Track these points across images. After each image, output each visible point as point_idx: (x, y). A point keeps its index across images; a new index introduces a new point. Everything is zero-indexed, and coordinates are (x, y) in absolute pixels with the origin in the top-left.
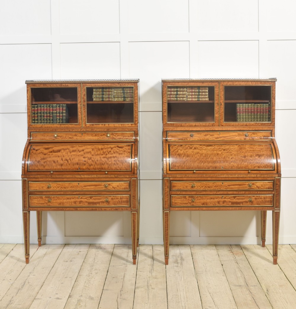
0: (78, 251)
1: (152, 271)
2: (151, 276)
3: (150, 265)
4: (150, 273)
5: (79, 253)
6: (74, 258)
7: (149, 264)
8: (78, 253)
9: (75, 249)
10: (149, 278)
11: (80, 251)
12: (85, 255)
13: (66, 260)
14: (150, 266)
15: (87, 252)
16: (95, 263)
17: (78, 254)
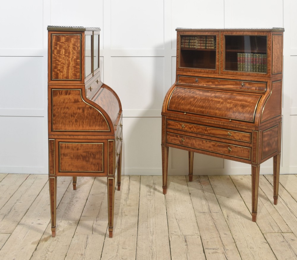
1: (127, 199)
2: (125, 204)
4: (125, 201)
10: (123, 206)
14: (126, 195)
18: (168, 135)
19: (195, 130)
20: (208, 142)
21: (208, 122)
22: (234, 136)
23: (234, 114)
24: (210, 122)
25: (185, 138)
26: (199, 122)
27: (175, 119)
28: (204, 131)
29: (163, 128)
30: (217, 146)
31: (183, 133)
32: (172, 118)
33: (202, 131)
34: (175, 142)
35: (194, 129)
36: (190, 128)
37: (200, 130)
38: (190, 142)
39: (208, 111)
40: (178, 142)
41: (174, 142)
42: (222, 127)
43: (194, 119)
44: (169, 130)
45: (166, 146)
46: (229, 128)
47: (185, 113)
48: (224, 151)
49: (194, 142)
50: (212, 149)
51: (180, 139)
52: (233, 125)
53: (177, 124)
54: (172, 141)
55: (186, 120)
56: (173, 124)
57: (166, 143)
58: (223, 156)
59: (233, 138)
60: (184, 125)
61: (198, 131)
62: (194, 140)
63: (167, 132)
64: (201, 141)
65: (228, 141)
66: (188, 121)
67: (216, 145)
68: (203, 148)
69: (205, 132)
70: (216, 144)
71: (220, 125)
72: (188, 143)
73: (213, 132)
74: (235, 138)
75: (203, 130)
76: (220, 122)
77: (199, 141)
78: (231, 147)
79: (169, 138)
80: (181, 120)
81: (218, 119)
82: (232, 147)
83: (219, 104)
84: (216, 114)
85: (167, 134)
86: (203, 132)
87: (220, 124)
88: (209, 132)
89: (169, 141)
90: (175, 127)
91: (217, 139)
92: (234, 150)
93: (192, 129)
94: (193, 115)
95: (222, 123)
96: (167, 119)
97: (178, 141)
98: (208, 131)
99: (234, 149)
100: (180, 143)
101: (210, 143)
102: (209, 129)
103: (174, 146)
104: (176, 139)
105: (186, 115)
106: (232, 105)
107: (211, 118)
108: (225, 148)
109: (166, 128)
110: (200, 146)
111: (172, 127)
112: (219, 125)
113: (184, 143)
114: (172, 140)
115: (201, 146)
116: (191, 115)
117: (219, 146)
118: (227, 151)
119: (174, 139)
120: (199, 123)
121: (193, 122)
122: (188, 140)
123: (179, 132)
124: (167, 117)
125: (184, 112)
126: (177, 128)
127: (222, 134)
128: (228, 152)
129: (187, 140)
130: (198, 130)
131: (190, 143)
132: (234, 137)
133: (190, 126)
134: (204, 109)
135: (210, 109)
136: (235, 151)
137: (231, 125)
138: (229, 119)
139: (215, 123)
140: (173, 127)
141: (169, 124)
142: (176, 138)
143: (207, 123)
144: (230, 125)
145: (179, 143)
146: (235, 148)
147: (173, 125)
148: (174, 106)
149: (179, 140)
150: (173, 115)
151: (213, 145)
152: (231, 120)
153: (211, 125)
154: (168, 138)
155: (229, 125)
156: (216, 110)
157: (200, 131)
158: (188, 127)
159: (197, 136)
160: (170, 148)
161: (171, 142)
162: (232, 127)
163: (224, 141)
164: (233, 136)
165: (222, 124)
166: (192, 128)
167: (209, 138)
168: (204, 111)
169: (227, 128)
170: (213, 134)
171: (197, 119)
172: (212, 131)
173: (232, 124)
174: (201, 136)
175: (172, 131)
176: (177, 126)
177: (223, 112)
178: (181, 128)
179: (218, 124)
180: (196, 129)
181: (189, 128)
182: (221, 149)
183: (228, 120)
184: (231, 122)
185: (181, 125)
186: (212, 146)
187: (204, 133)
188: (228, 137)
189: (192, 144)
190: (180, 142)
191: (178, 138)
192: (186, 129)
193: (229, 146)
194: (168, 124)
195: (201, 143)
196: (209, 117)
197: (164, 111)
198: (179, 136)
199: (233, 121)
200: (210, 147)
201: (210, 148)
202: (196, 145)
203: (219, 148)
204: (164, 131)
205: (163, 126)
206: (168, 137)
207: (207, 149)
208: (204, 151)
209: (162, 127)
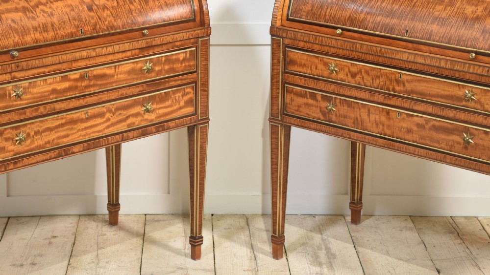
0: (50, 236)
3: (248, 270)
5: (52, 240)
6: (41, 256)
7: (246, 268)
8: (48, 241)
9: (38, 230)
11: (55, 235)
12: (69, 247)
13: (18, 263)
15: (74, 237)
16: (101, 267)
17: (50, 243)
18: (291, 92)
19: (368, 80)
20: (405, 116)
21: (405, 57)
22: (482, 100)
23: (484, 38)
24: (411, 58)
25: (338, 104)
26: (379, 56)
27: (308, 46)
28: (395, 84)
29: (275, 71)
30: (430, 129)
31: (332, 88)
32: (301, 44)
33: (388, 83)
34: (308, 114)
35: (365, 77)
36: (353, 75)
37: (381, 81)
38: (352, 115)
39: (406, 26)
40: (316, 114)
41: (304, 112)
42: (446, 73)
43: (365, 47)
44: (291, 78)
45: (282, 125)
46: (467, 77)
47: (339, 31)
48: (450, 143)
49: (362, 114)
50: (416, 137)
51: (324, 104)
52: (481, 68)
53: (316, 61)
54: (301, 109)
55: (341, 52)
56: (303, 62)
57: (283, 114)
58: (449, 157)
59: (479, 107)
60: (337, 65)
61: (375, 85)
62: (362, 110)
63: (284, 83)
64: (384, 113)
65: (462, 116)
66: (347, 53)
67: (427, 127)
68: (388, 132)
69: (397, 88)
70: (427, 124)
71: (443, 68)
72: (345, 117)
73: (421, 87)
74: (486, 107)
75: (391, 80)
76: (441, 59)
77: (377, 112)
78: (471, 134)
79: (292, 100)
80: (325, 49)
81: (436, 49)
82: (476, 132)
83: (440, 4)
84: (431, 34)
85: (286, 91)
86: (391, 87)
87: (443, 64)
88: (408, 87)
89: (292, 109)
90: (309, 71)
91: (430, 109)
92: (481, 142)
93: (358, 78)
94: (364, 37)
95: (449, 63)
96: (286, 46)
97: (319, 110)
98: (404, 86)
99: (481, 139)
100: (322, 117)
101: (410, 119)
102: (409, 78)
103: (304, 124)
104: (312, 105)
105: (341, 35)
106: (480, 8)
107: (415, 45)
108: (453, 134)
109: (284, 72)
110: (381, 127)
111: (300, 69)
112: (438, 67)
113: (334, 118)
114: (299, 106)
115: (383, 125)
116: (356, 35)
117: (436, 128)
118: (459, 143)
119: (307, 104)
120: (380, 60)
121: (363, 57)
122: (346, 108)
123: (321, 85)
124: (287, 41)
125: (336, 28)
126: (315, 72)
127: (446, 93)
128: (462, 145)
129: (344, 110)
130: (377, 81)
131: (350, 118)
132: (482, 105)
133: (353, 69)
134: (395, 21)
135: (413, 20)
136: (483, 146)
137: (474, 68)
138: (469, 52)
139: (428, 62)
140: (304, 70)
141: (293, 62)
142: (311, 101)
143: (405, 61)
144: (471, 71)
145: (320, 116)
146: (483, 136)
147: (305, 65)
148: (308, 8)
149: (320, 108)
150: (302, 34)
151: (418, 125)
152: (474, 55)
153: (413, 67)
154: (288, 100)
155: (469, 68)
156: (432, 23)
157: (381, 83)
158: (347, 70)
159: (372, 99)
160: (295, 131)
161: (298, 114)
162: (476, 74)
163: (451, 114)
164: (478, 102)
165: (449, 66)
166: (359, 75)
167: (407, 106)
168: (394, 24)
169: (462, 77)
170: (421, 94)
171: (374, 49)
172: (417, 84)
173: (476, 67)
174: (385, 98)
175: (302, 82)
176: (316, 68)
177: (453, 30)
178: (326, 73)
179: (437, 65)
180: (369, 78)
181: (349, 75)
182: (442, 136)
183: (466, 54)
184: (473, 60)
185: (326, 64)
186: (415, 128)
187: (394, 90)
188: (464, 103)
189: (356, 121)
190: (324, 114)
191: (317, 100)
192: (341, 76)
193: (467, 130)
194: (288, 59)
195: (383, 119)
196: (410, 45)
197: (278, 24)
198: (319, 98)
199: (480, 57)
200: (409, 131)
201: (410, 135)
202: (369, 125)
203: (435, 135)
204: (278, 82)
205: (275, 67)
206: (289, 97)
207: (400, 135)
208: (392, 143)
209: (272, 70)
